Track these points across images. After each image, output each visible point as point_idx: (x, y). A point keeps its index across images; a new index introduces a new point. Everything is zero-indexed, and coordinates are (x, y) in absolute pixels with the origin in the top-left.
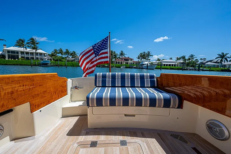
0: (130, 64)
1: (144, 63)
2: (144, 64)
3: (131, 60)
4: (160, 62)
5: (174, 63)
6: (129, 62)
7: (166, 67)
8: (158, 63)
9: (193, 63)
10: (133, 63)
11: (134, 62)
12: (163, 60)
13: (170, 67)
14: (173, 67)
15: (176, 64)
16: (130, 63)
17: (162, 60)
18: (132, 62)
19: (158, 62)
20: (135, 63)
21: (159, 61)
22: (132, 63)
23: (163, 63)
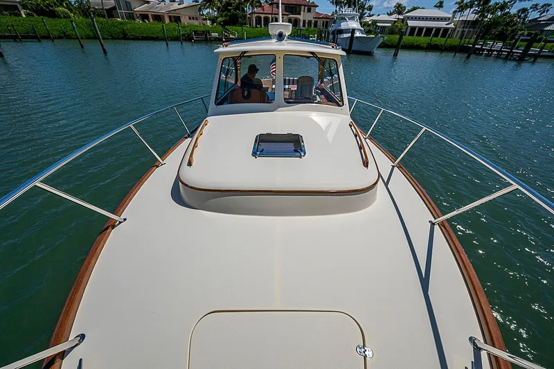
0: (304, 26)
1: (343, 26)
2: (341, 32)
3: (309, 11)
4: (401, 17)
5: (443, 24)
6: (301, 17)
7: (414, 39)
8: (395, 22)
9: (508, 24)
10: (316, 22)
11: (318, 16)
12: (414, 9)
13: (427, 39)
14: (439, 40)
15: (452, 25)
16: (304, 21)
17: (409, 11)
18: (311, 19)
19: (394, 17)
20: (320, 23)
21: (400, 13)
22: (310, 22)
23: (411, 23)
